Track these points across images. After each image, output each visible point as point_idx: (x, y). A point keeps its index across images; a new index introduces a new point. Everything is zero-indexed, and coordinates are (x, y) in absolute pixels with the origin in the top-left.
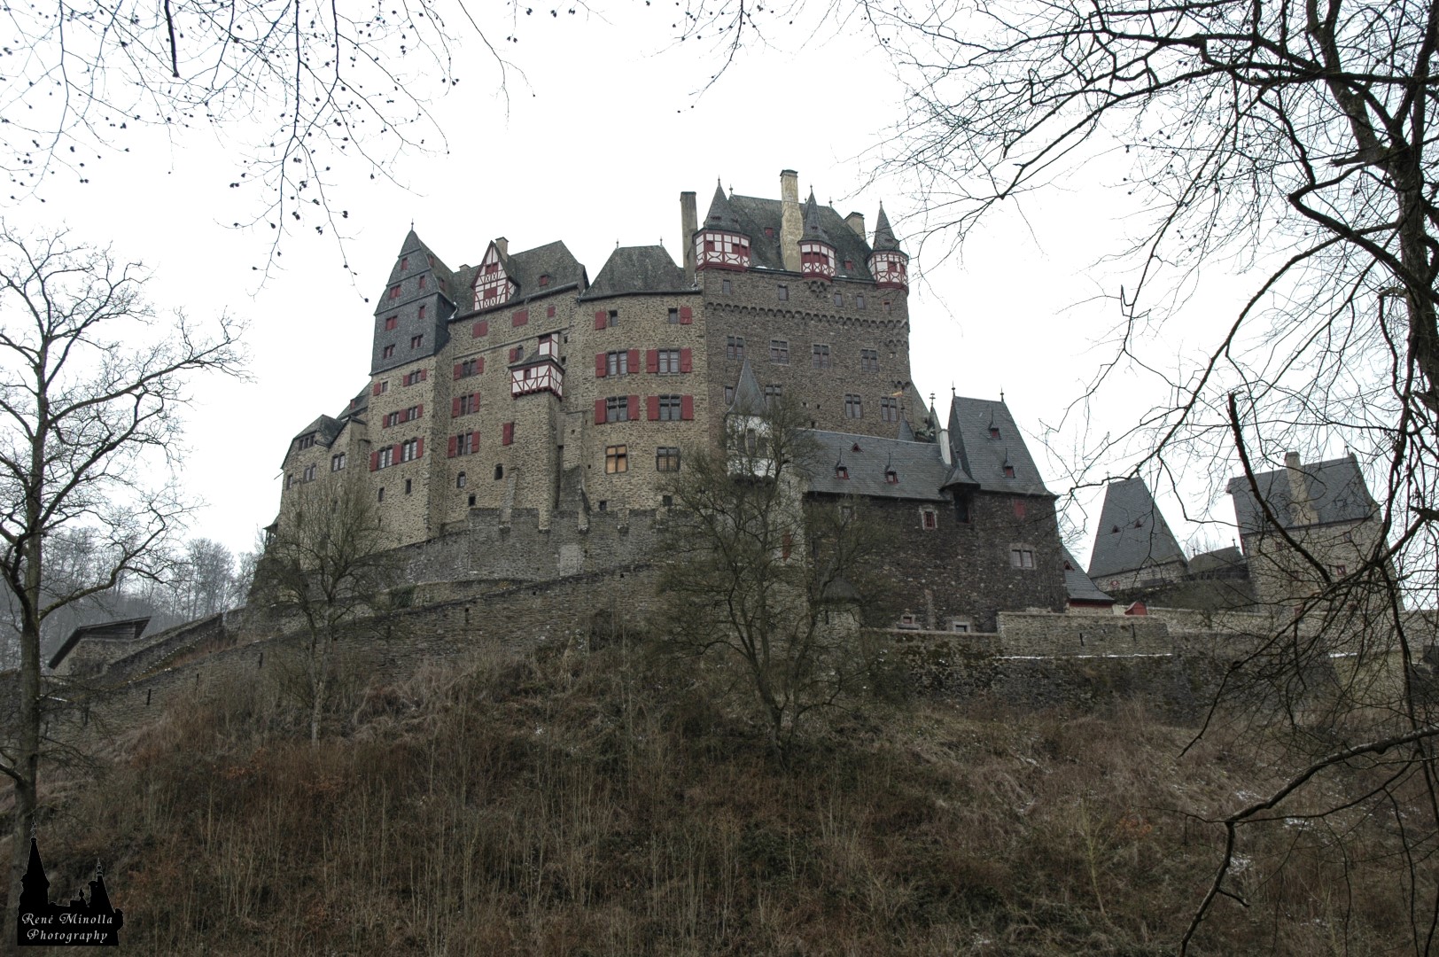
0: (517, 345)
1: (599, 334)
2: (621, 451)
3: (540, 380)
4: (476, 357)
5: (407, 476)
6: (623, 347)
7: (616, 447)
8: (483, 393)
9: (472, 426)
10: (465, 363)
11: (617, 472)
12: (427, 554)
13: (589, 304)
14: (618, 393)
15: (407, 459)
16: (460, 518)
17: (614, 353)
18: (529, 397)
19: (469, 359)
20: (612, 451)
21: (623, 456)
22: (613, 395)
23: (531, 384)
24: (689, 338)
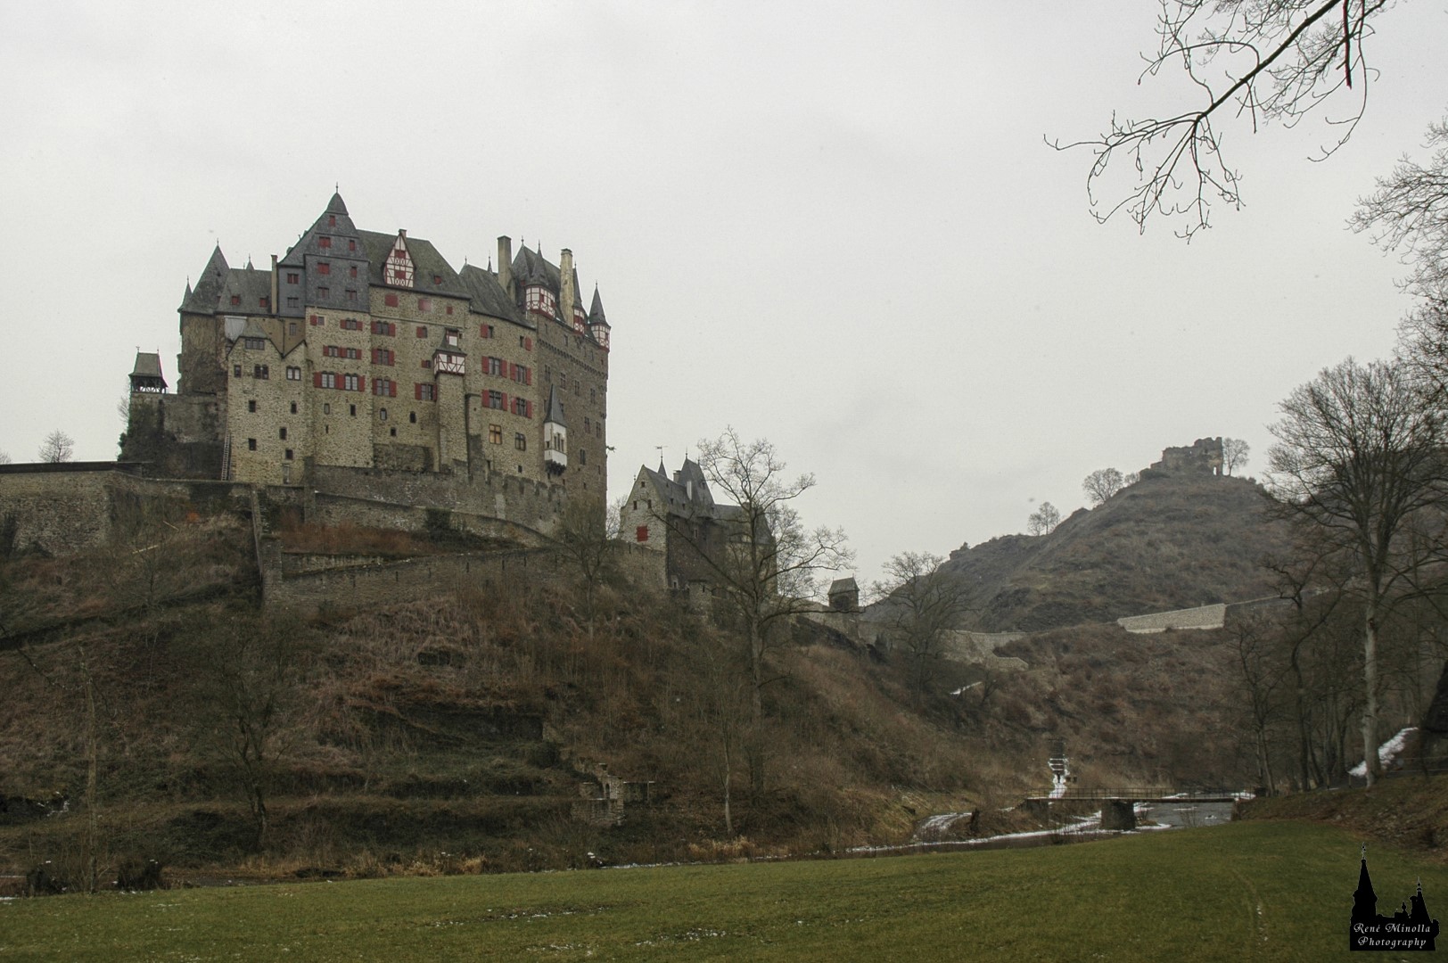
0: (422, 325)
1: (483, 341)
2: (498, 429)
3: (459, 366)
4: (388, 321)
5: (351, 402)
6: (498, 356)
7: (495, 426)
8: (396, 352)
9: (389, 375)
10: (379, 322)
11: (495, 443)
12: (422, 481)
13: (476, 316)
14: (496, 388)
15: (348, 388)
16: (384, 443)
17: (492, 358)
18: (449, 376)
19: (383, 320)
20: (492, 428)
21: (499, 433)
22: (492, 389)
23: (451, 367)
24: (529, 361)
